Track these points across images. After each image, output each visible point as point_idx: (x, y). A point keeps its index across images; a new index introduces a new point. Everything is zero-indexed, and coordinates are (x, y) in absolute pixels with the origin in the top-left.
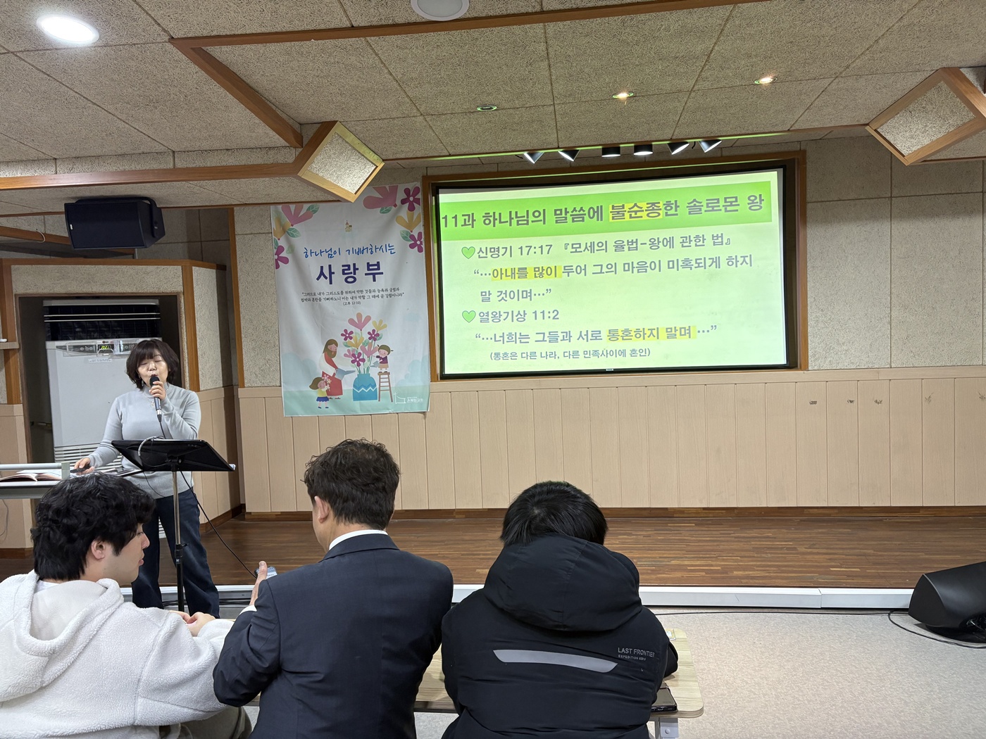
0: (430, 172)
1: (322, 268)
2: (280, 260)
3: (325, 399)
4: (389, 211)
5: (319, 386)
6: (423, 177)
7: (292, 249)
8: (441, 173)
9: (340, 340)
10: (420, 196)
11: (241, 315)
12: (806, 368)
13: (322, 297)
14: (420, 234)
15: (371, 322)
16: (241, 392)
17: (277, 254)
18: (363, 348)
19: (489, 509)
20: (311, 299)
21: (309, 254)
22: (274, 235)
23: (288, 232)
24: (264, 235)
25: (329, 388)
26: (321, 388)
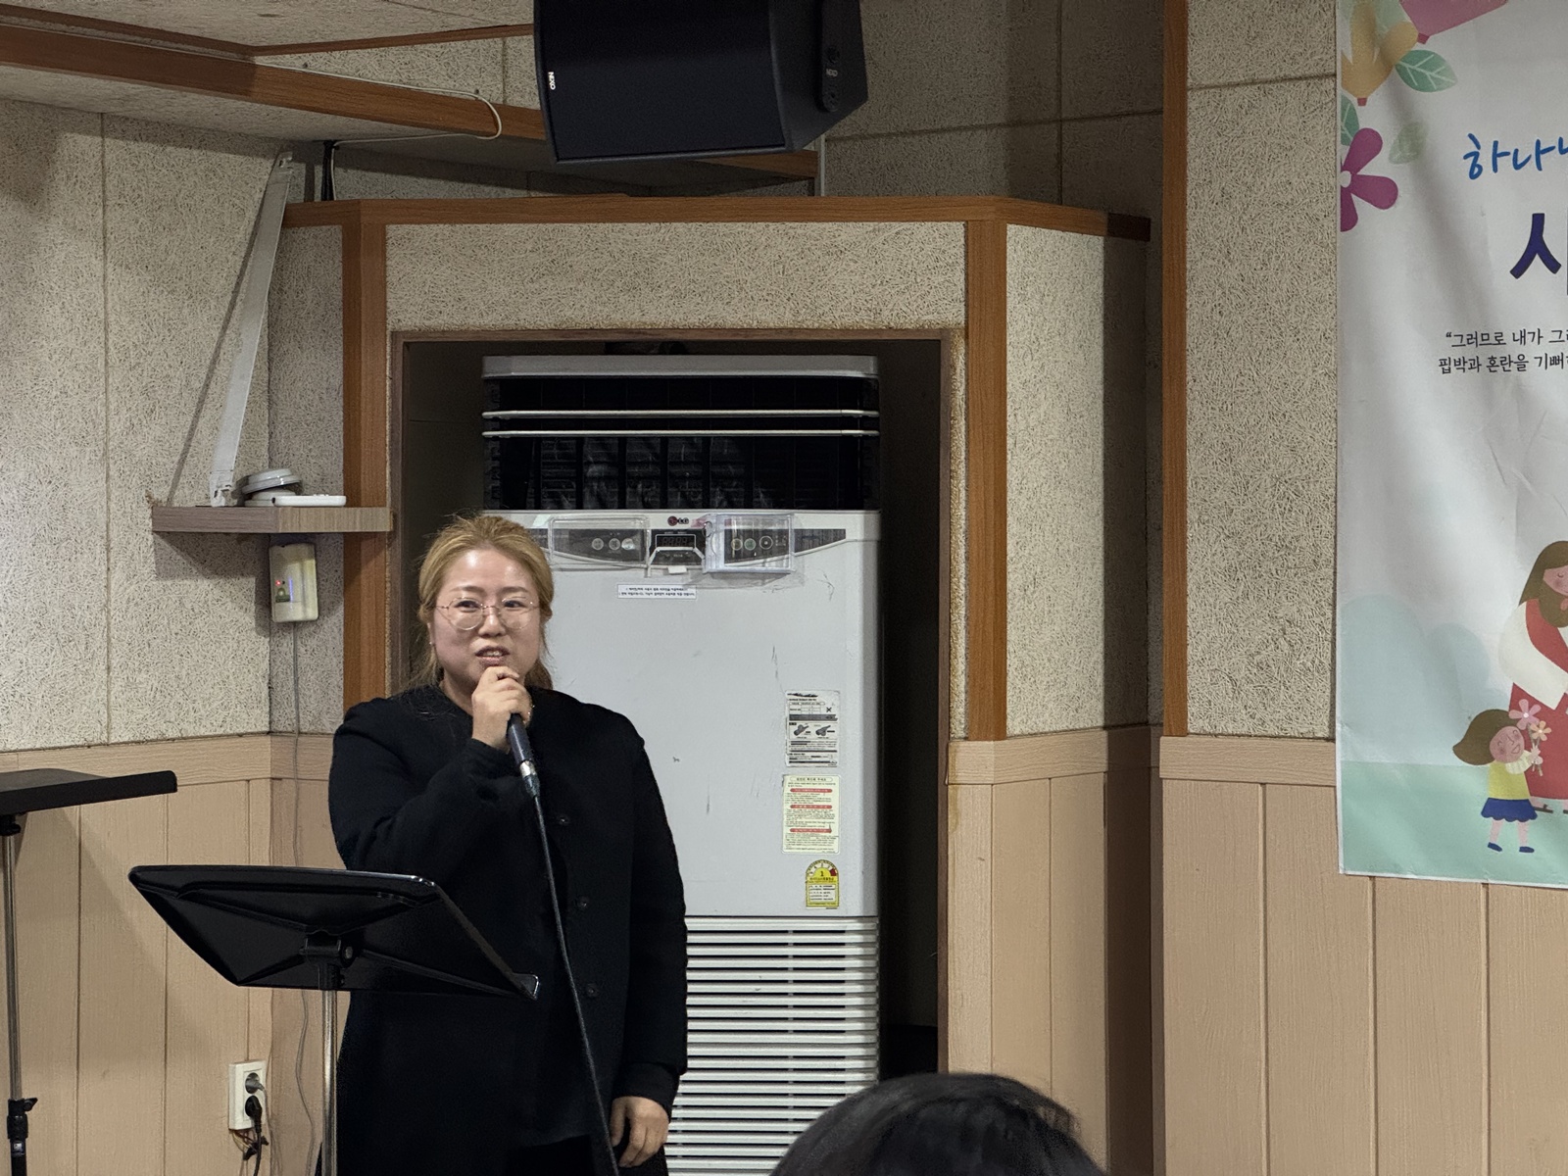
1: (1538, 221)
2: (1362, 192)
3: (1519, 811)
5: (1494, 749)
7: (1414, 143)
11: (1189, 428)
13: (1532, 350)
16: (1172, 755)
17: (1352, 164)
20: (1484, 362)
21: (1485, 160)
22: (1343, 85)
23: (1402, 71)
24: (1303, 84)
25: (1540, 761)
26: (1505, 761)
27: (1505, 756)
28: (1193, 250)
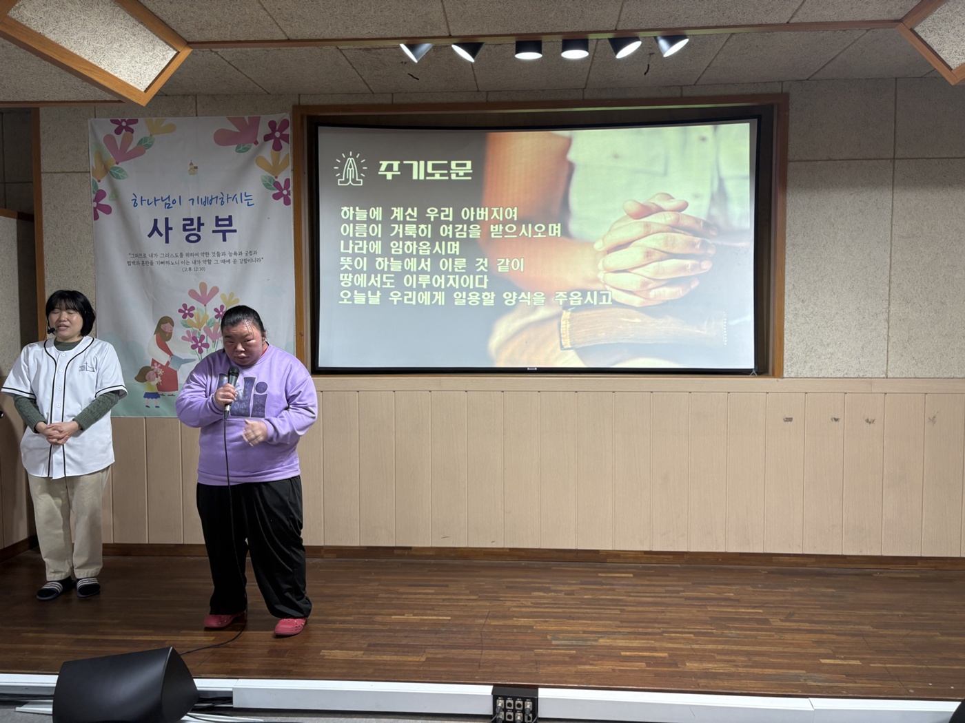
0: (304, 101)
1: (156, 221)
2: (101, 208)
3: (155, 396)
4: (247, 149)
5: (147, 378)
6: (294, 107)
7: (116, 195)
8: (317, 103)
9: (177, 318)
10: (289, 131)
11: (46, 280)
12: (780, 375)
13: (155, 259)
14: (287, 181)
15: (218, 295)
17: (97, 199)
18: (206, 329)
19: (368, 547)
20: (141, 263)
21: (138, 201)
22: (93, 175)
23: (111, 172)
24: (80, 174)
25: (161, 381)
26: (150, 381)
27: (150, 380)
28: (45, 224)
